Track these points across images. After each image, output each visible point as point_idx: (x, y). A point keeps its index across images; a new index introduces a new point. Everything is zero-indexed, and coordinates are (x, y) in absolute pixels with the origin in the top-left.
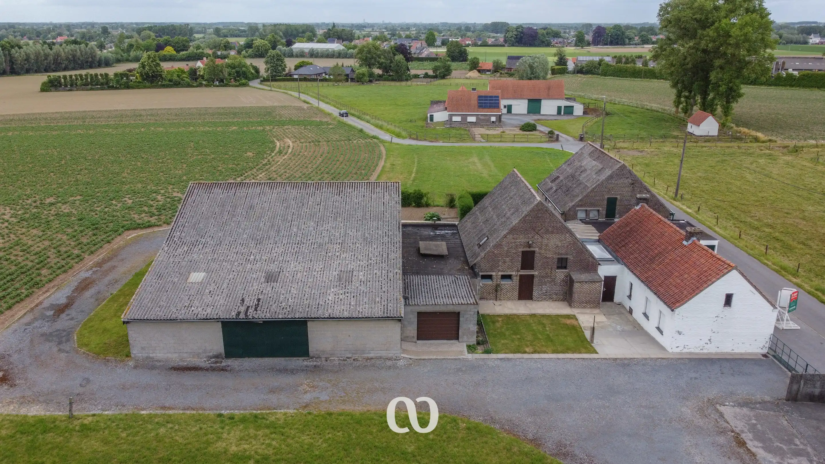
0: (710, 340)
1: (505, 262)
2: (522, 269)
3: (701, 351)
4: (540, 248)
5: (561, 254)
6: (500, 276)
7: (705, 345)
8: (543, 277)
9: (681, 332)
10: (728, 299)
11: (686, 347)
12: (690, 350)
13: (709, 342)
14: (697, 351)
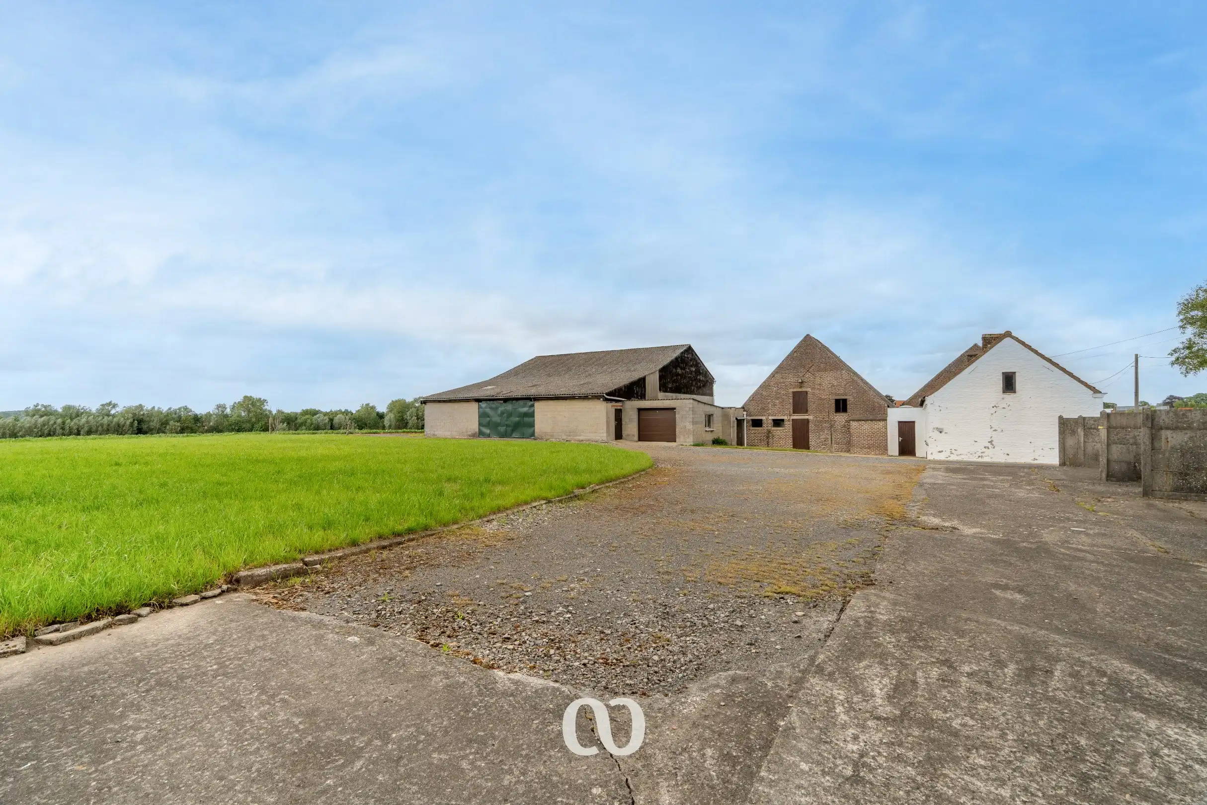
0: (991, 442)
1: (775, 405)
2: (794, 413)
3: (980, 460)
4: (813, 389)
5: (839, 395)
6: (771, 421)
7: (984, 450)
8: (818, 422)
9: (942, 429)
10: (1009, 383)
11: (953, 451)
12: (963, 457)
13: (989, 445)
14: (974, 459)
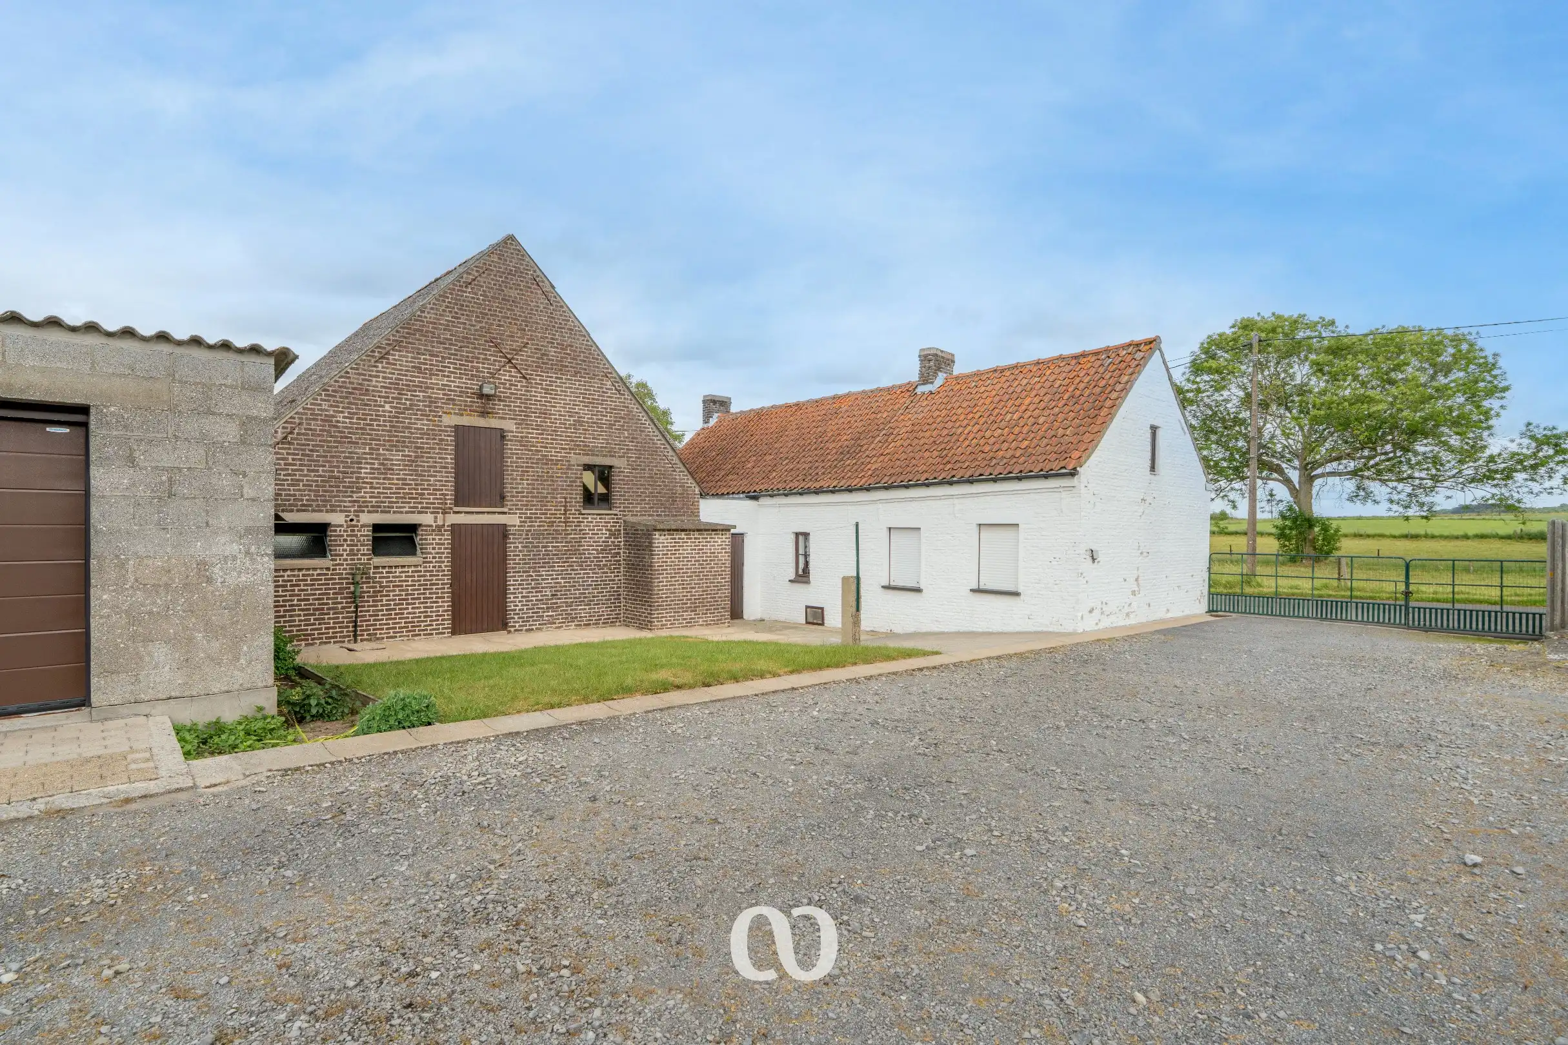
0: (1137, 580)
1: (386, 470)
2: (457, 503)
3: (1127, 622)
4: (521, 423)
5: (592, 452)
6: (368, 532)
7: (1131, 598)
8: (538, 535)
9: (1096, 552)
11: (1104, 607)
13: (1135, 586)
14: (1121, 621)
